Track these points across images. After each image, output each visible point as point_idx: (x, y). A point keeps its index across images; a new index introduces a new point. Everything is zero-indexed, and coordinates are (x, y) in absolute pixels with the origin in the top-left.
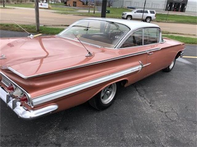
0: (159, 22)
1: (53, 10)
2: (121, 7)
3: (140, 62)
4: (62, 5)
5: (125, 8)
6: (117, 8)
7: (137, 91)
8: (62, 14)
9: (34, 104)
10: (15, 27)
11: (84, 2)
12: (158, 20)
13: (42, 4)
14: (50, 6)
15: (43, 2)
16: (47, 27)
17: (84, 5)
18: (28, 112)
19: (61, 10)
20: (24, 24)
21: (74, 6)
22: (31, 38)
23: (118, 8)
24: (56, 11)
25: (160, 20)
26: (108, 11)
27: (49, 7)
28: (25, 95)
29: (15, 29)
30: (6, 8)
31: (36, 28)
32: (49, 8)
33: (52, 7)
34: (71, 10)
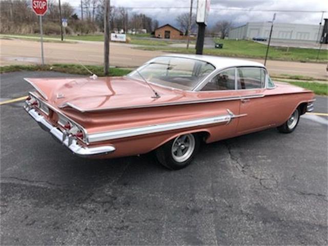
0: (304, 62)
1: (132, 43)
2: (242, 38)
3: (228, 110)
4: (148, 36)
5: (248, 39)
6: (235, 40)
7: (230, 153)
8: (145, 50)
9: (90, 141)
10: (76, 68)
11: (182, 31)
12: (304, 60)
13: (118, 35)
14: (129, 39)
15: (119, 33)
16: (120, 69)
17: (181, 37)
18: (83, 149)
19: (146, 45)
20: (88, 64)
21: (166, 38)
22: (94, 78)
23: (237, 39)
24: (136, 46)
25: (308, 59)
26: (220, 45)
27: (127, 40)
28: (81, 132)
29: (76, 71)
30: (65, 42)
31: (104, 69)
32: (127, 42)
33: (132, 39)
34: (160, 43)
